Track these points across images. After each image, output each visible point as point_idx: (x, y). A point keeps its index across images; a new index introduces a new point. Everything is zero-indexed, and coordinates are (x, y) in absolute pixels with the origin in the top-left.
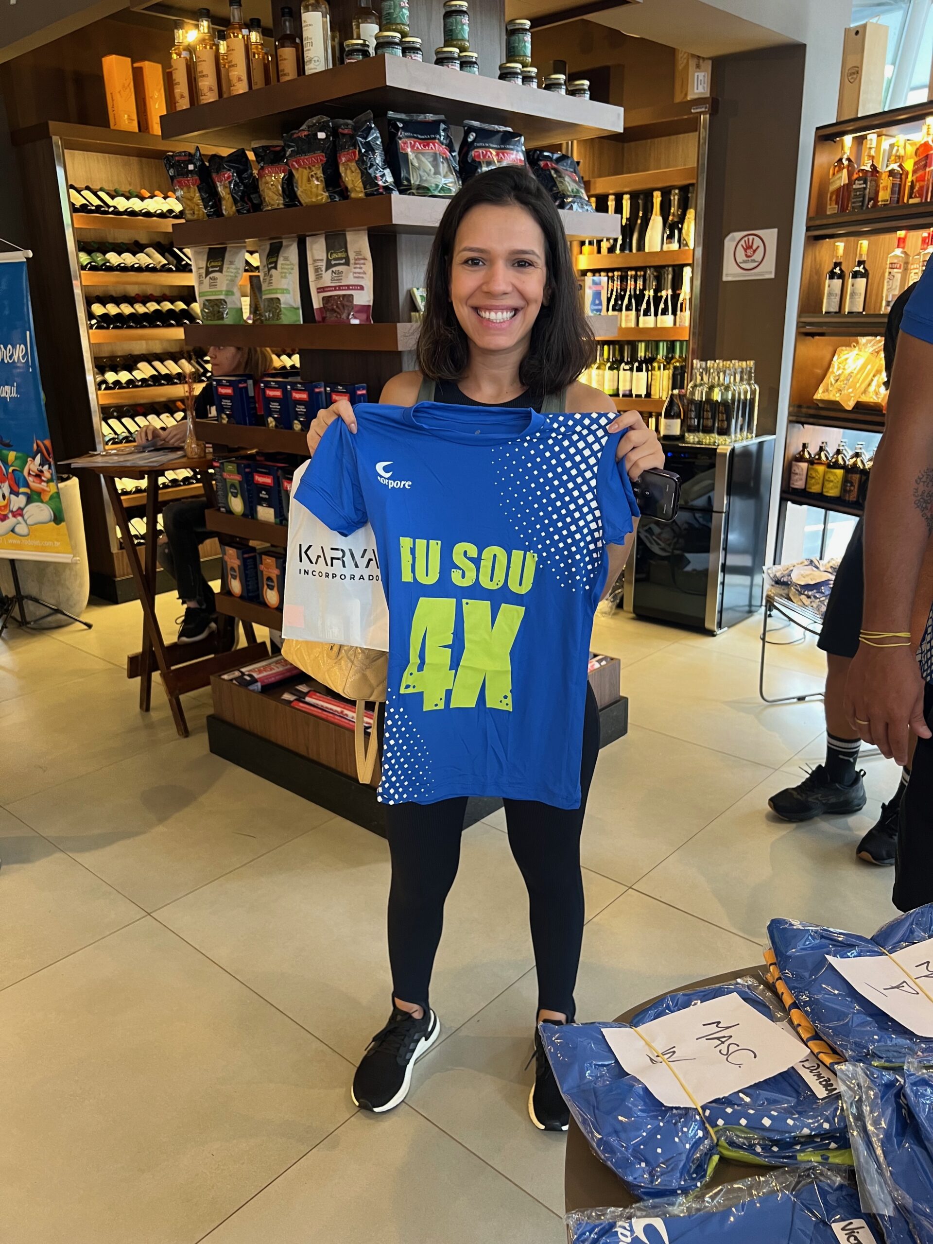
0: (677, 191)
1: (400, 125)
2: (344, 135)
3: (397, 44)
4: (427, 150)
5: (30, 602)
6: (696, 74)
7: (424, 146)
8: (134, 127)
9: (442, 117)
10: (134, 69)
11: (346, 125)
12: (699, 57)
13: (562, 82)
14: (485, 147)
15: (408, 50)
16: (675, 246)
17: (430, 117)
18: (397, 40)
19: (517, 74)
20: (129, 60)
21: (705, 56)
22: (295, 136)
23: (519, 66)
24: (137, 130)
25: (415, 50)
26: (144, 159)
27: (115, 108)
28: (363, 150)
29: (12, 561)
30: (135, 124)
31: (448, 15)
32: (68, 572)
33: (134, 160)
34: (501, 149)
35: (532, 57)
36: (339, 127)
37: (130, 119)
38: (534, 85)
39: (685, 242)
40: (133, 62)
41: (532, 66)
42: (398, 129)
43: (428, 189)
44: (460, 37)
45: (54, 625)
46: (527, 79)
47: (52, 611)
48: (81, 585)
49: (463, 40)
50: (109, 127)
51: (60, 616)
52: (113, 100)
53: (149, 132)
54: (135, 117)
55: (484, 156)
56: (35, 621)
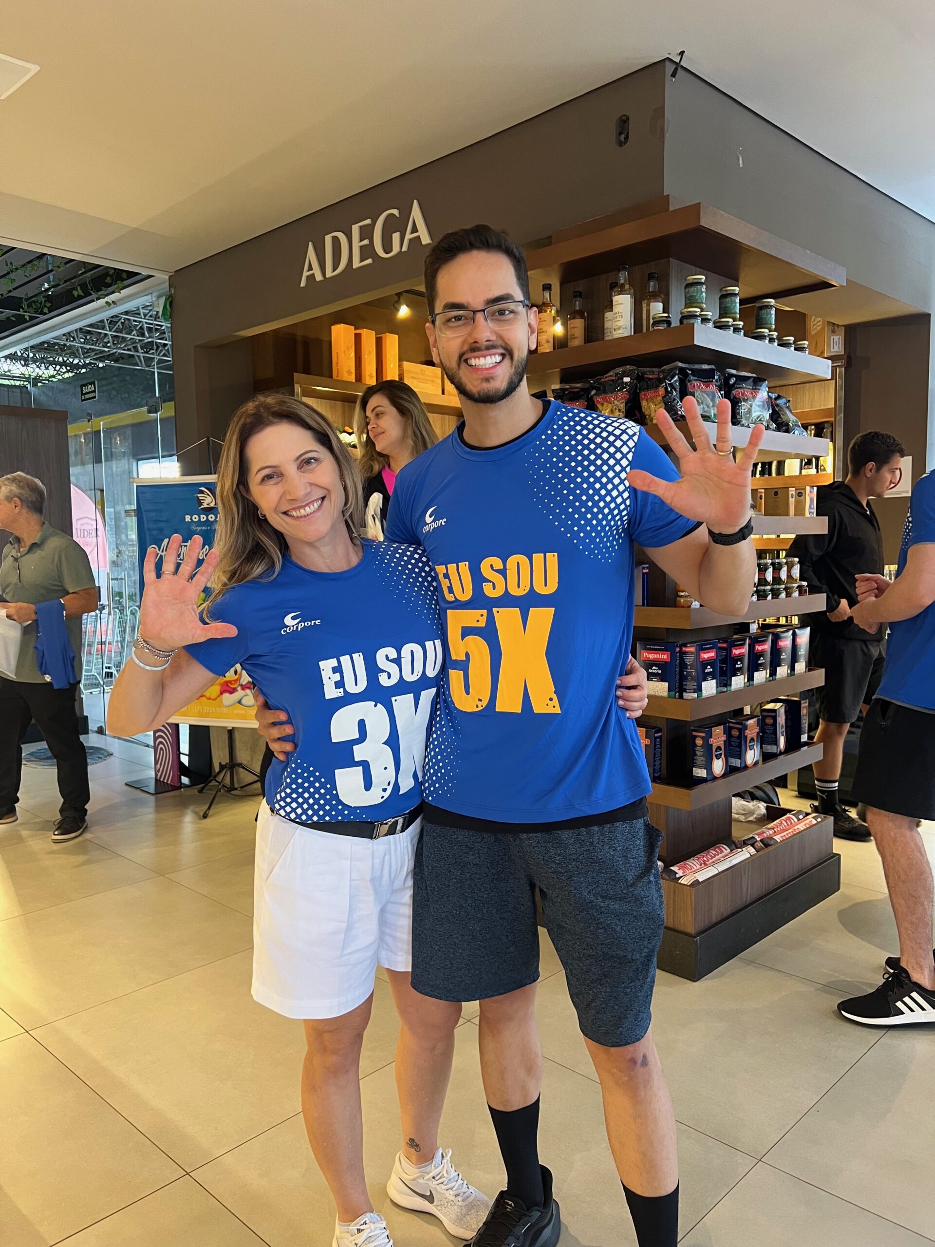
0: (813, 427)
1: (690, 372)
2: (650, 379)
3: (698, 316)
4: (708, 389)
5: (241, 770)
6: (832, 337)
7: (707, 387)
8: (352, 378)
9: (713, 367)
10: (356, 334)
11: (652, 373)
12: (834, 324)
13: (792, 342)
14: (743, 388)
15: (705, 320)
16: (813, 471)
17: (705, 367)
18: (698, 314)
19: (765, 336)
20: (353, 327)
21: (840, 324)
22: (603, 380)
23: (767, 331)
24: (354, 381)
25: (709, 320)
26: (346, 404)
27: (339, 364)
28: (669, 389)
29: (231, 732)
30: (353, 376)
31: (723, 297)
33: (339, 403)
34: (753, 389)
35: (775, 324)
36: (645, 373)
37: (349, 372)
38: (776, 344)
39: (822, 468)
40: (355, 329)
41: (775, 331)
42: (687, 374)
43: (709, 417)
44: (733, 311)
46: (771, 340)
49: (735, 313)
50: (332, 377)
52: (338, 358)
53: (361, 382)
54: (353, 370)
55: (743, 394)
56: (242, 787)
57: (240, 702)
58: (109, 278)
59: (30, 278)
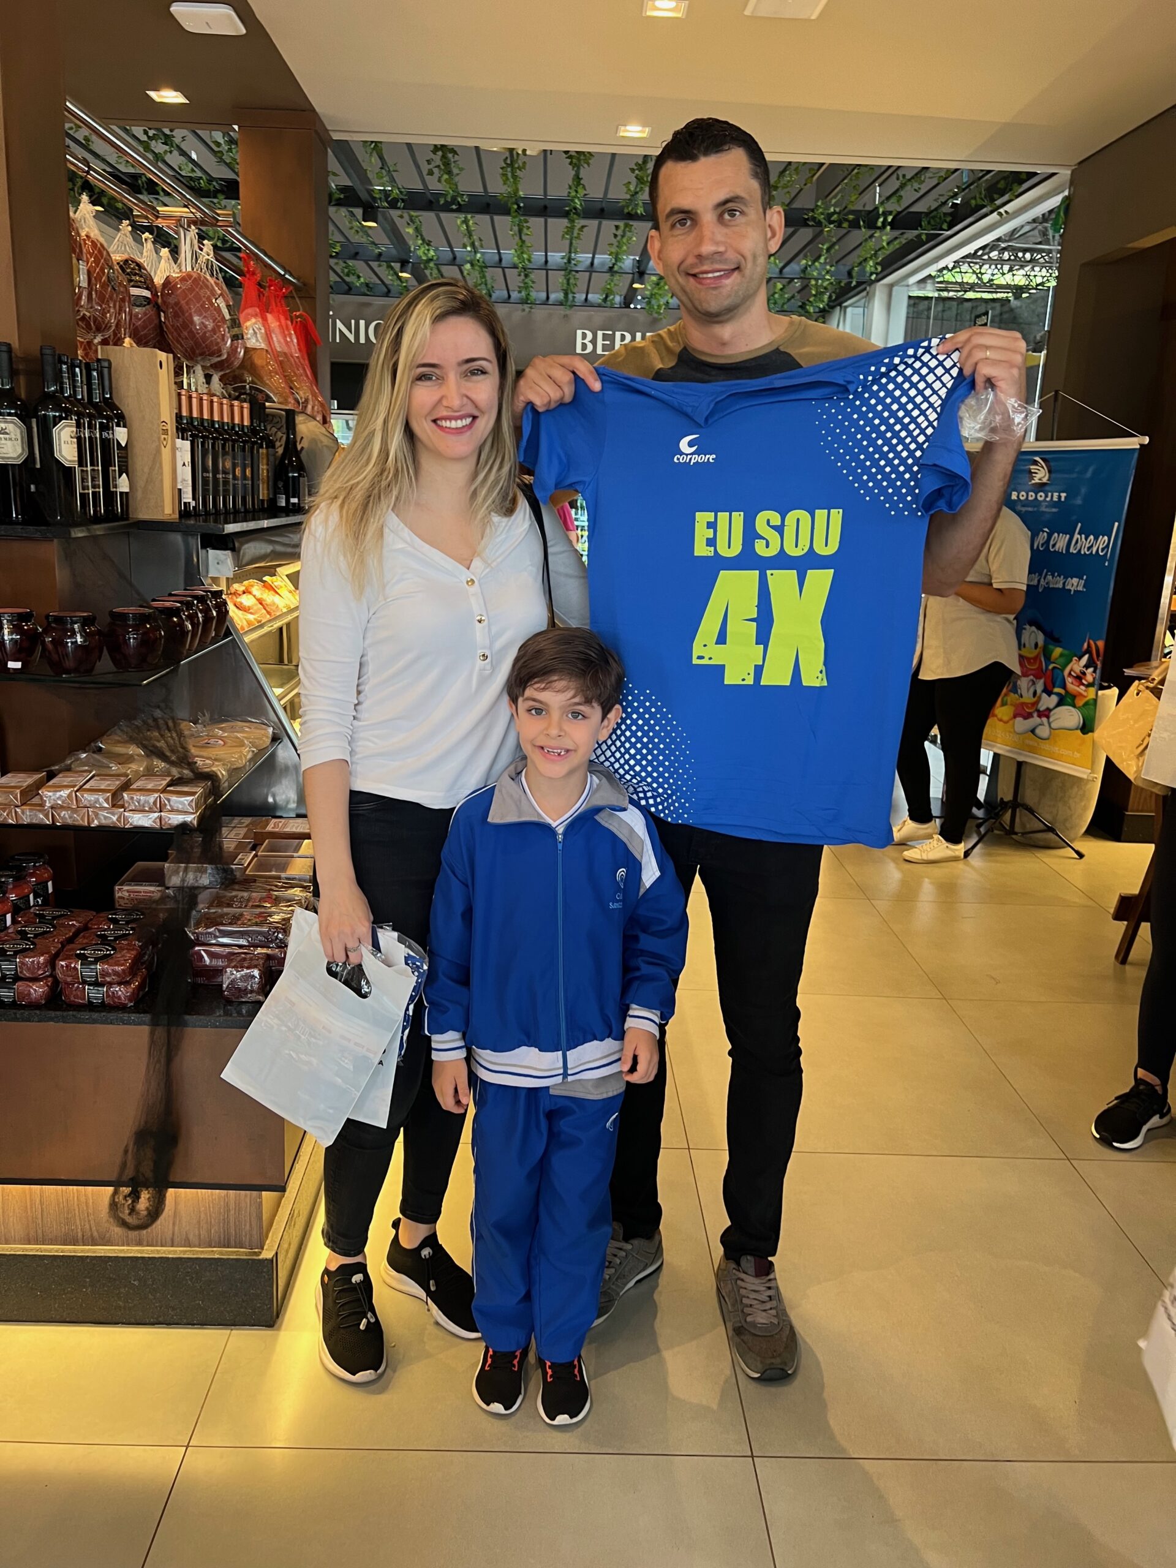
5: (1025, 812)
29: (1020, 765)
32: (1075, 789)
45: (1041, 843)
47: (1045, 828)
48: (1085, 808)
51: (1051, 836)
56: (1023, 834)
57: (1033, 731)
58: (1002, 182)
59: (922, 192)
